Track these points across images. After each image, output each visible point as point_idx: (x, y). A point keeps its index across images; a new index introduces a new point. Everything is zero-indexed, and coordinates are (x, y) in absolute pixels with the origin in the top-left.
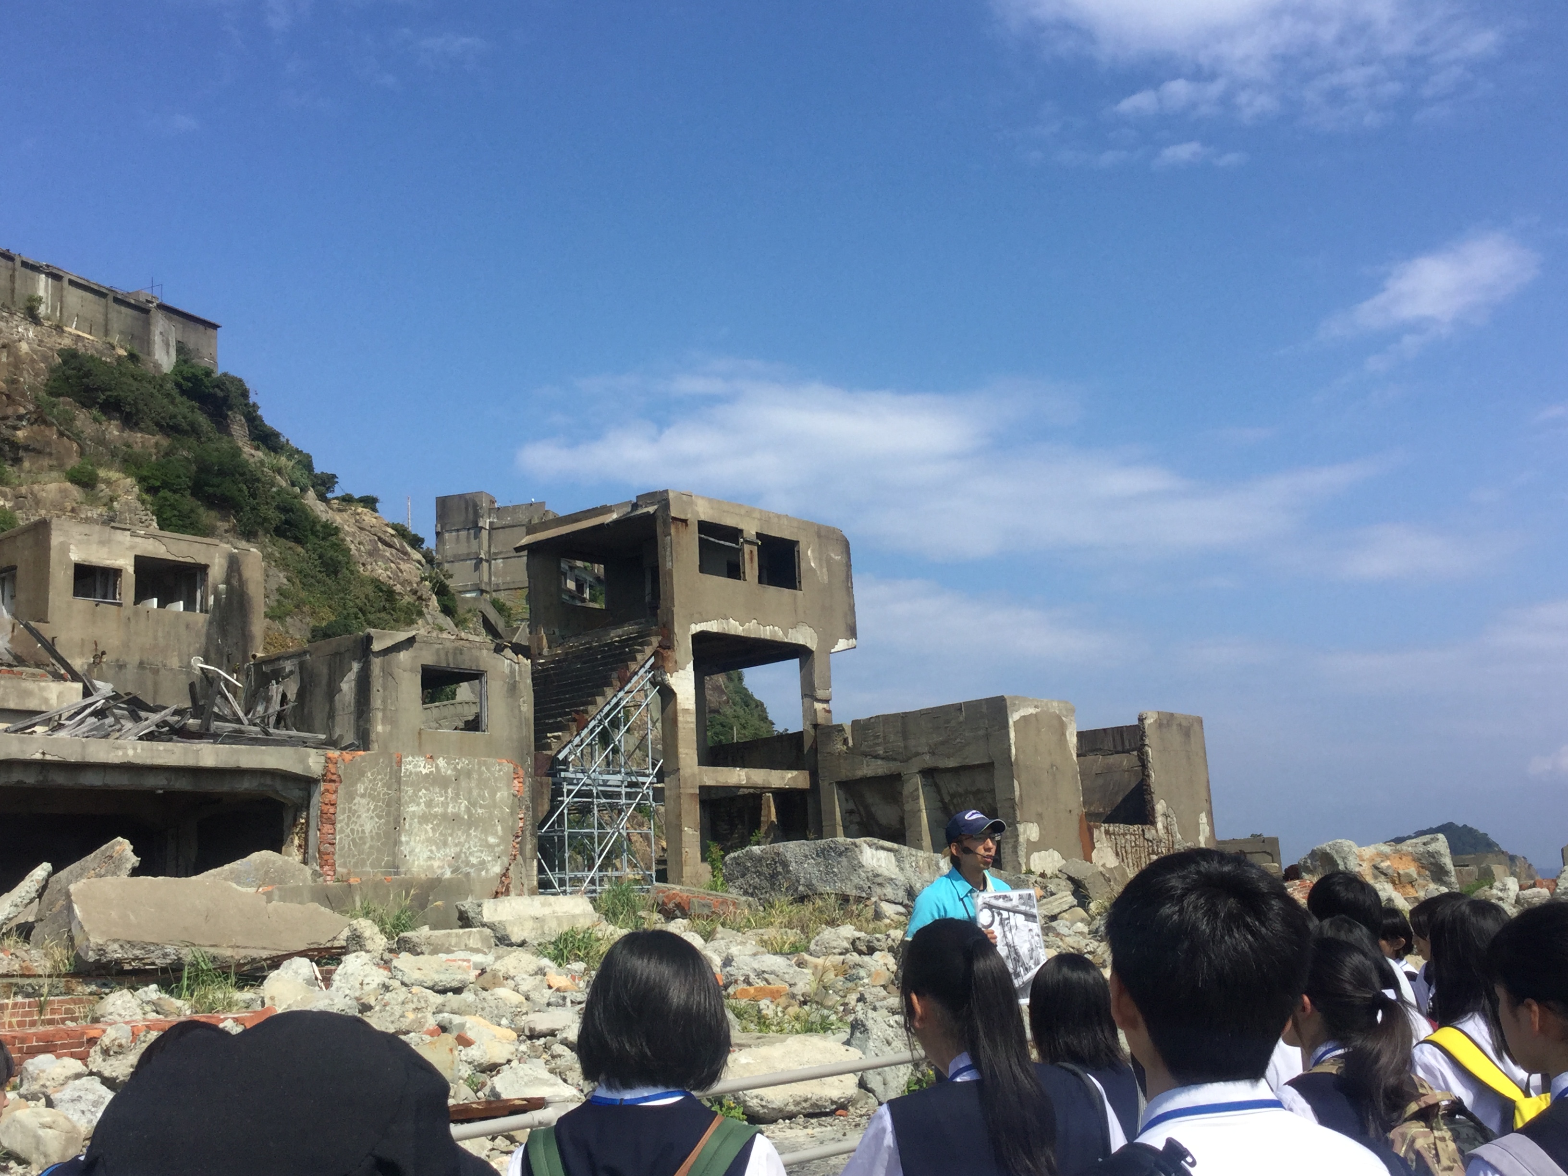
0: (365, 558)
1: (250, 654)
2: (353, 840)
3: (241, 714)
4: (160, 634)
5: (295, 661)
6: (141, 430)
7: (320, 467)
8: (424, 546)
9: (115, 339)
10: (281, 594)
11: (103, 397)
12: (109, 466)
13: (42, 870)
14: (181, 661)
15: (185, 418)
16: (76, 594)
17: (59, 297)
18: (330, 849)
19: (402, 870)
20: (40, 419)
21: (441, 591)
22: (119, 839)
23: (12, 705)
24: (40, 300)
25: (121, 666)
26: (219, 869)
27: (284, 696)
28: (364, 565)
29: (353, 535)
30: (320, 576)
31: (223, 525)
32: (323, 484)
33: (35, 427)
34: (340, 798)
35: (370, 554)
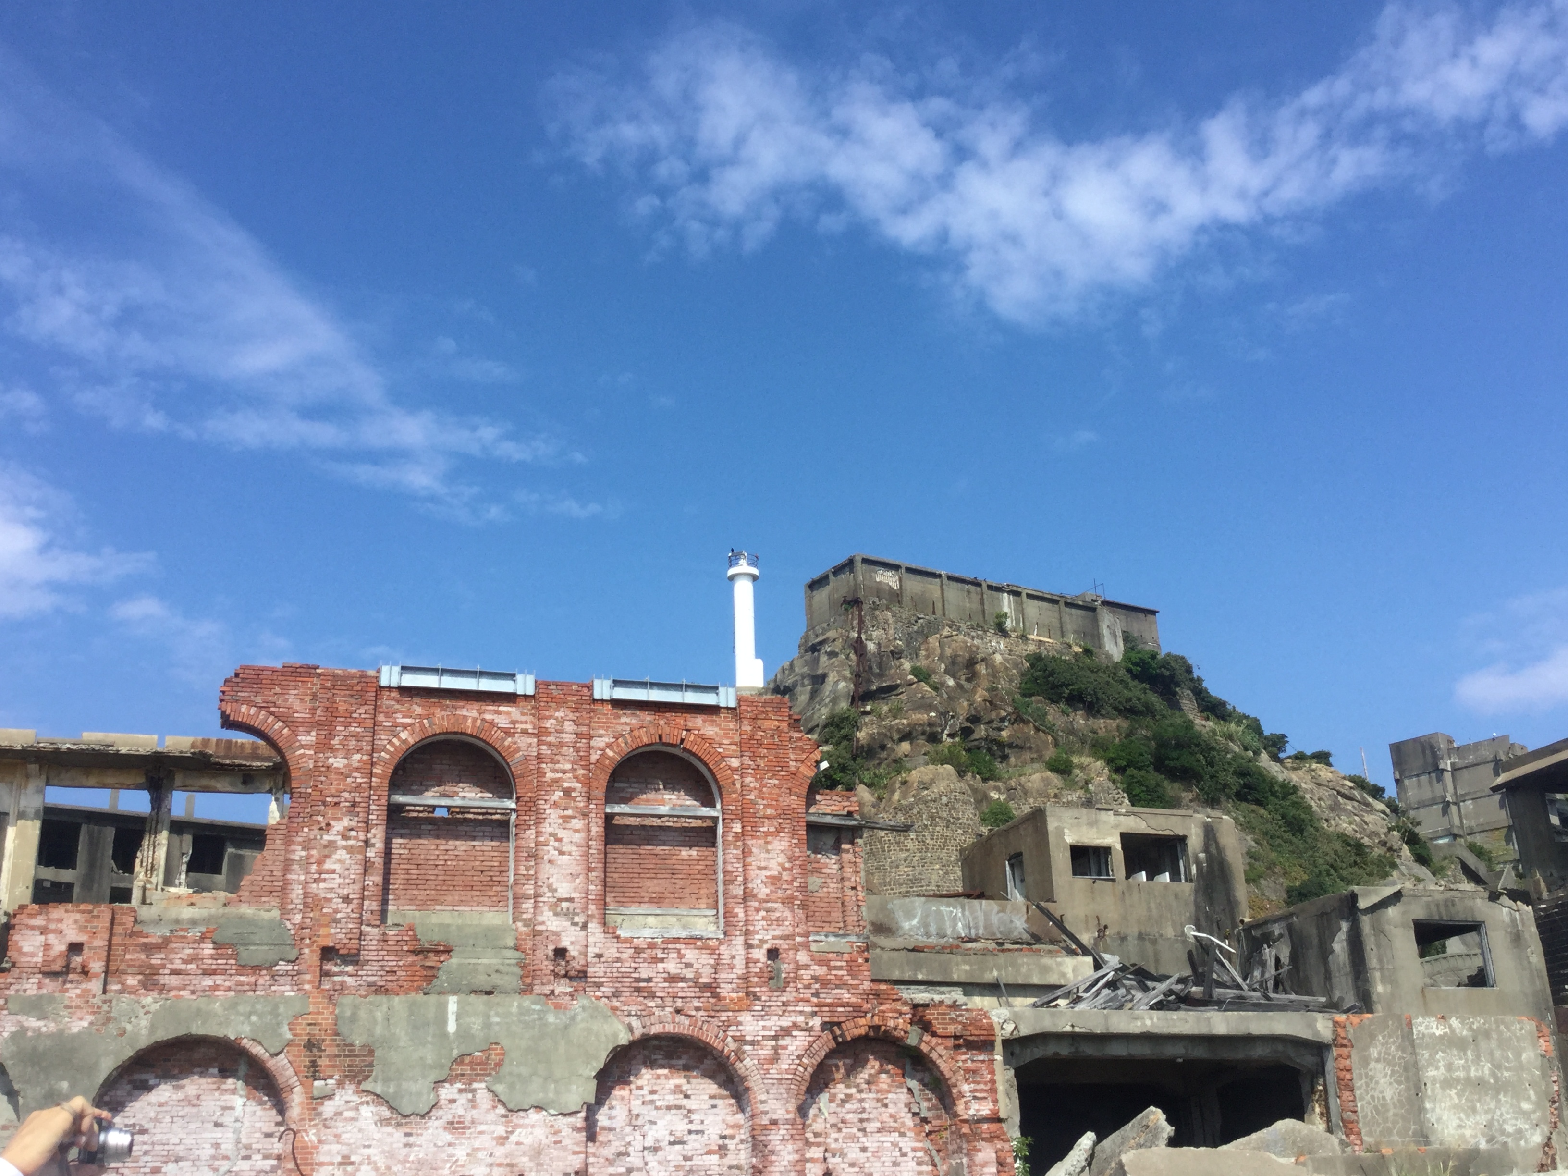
0: (1327, 814)
1: (1238, 920)
2: (1376, 1107)
3: (1239, 980)
4: (1153, 905)
5: (1283, 924)
6: (1103, 716)
7: (1268, 730)
8: (1386, 795)
9: (1071, 638)
10: (1251, 857)
11: (1067, 691)
12: (1080, 753)
13: (1087, 1139)
14: (1175, 930)
15: (1139, 699)
16: (1075, 873)
17: (1020, 610)
18: (1353, 1117)
19: (1432, 1139)
20: (1018, 719)
21: (1412, 839)
22: (1152, 1108)
23: (1036, 980)
24: (1005, 616)
25: (1123, 939)
26: (1246, 1138)
27: (1278, 960)
28: (1327, 820)
29: (1312, 792)
30: (1286, 836)
31: (1187, 796)
32: (1274, 744)
33: (1016, 725)
34: (1354, 1061)
35: (1332, 809)
